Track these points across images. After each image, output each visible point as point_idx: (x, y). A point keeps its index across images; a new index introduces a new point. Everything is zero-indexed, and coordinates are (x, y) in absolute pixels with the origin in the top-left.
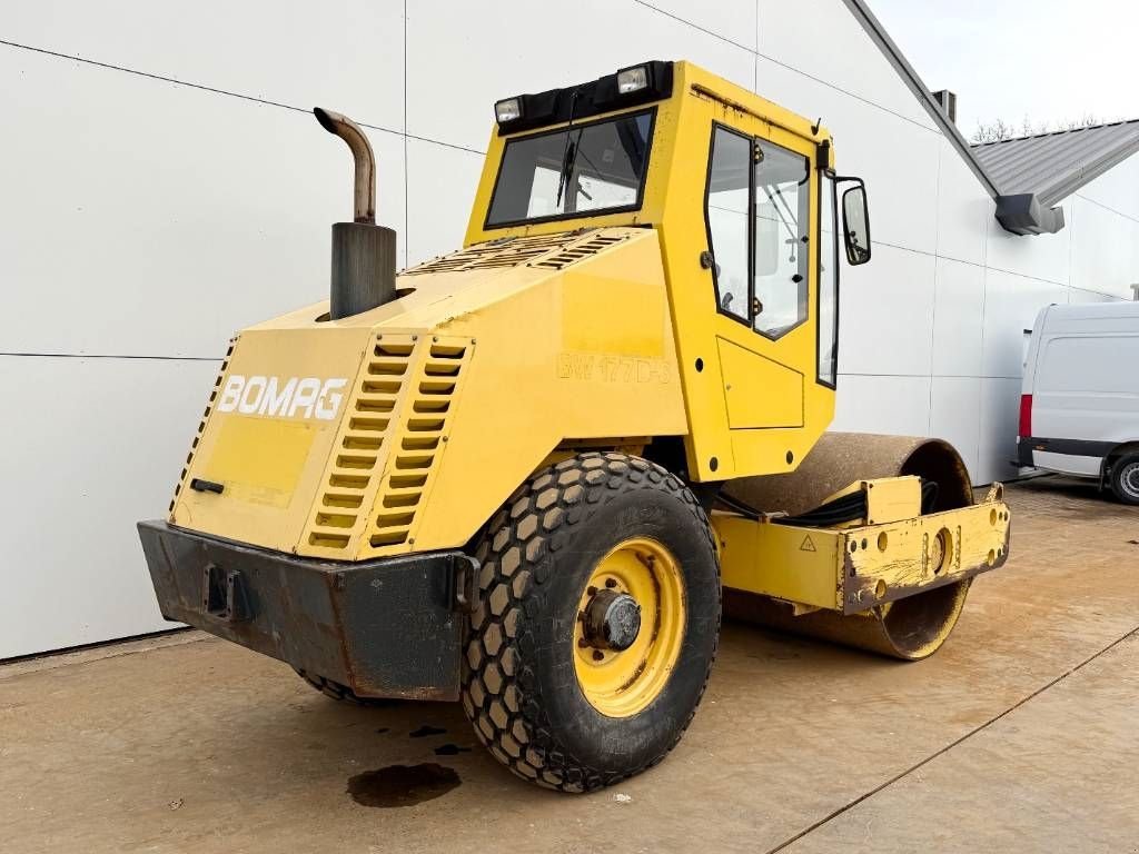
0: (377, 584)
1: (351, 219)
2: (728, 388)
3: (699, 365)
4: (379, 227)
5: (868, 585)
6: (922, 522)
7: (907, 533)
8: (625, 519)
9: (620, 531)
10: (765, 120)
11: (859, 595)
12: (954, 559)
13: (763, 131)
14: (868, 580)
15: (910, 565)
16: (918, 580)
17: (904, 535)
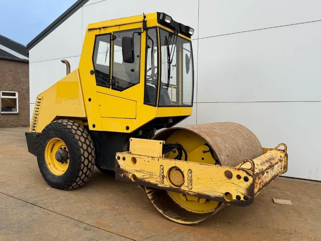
2: (100, 105)
3: (90, 100)
5: (127, 174)
6: (158, 160)
7: (148, 161)
8: (51, 132)
9: (51, 135)
10: (116, 26)
11: (122, 175)
12: (186, 184)
13: (116, 29)
14: (127, 172)
15: (151, 175)
16: (157, 183)
17: (146, 162)
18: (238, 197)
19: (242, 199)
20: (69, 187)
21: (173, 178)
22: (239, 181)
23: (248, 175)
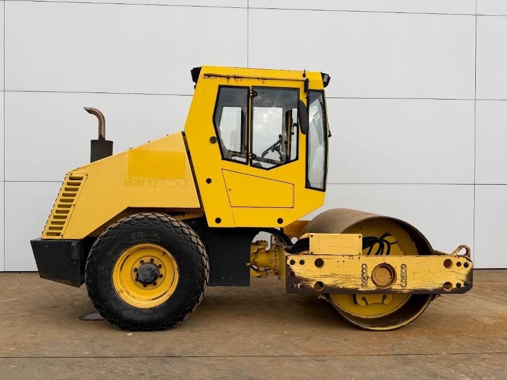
0: (47, 246)
1: (97, 139)
2: (230, 190)
3: (209, 181)
4: (107, 141)
5: (307, 282)
6: (359, 258)
7: (344, 262)
8: (136, 236)
9: (134, 240)
10: (258, 78)
11: (299, 286)
12: (398, 282)
13: (259, 83)
14: (307, 280)
15: (347, 278)
16: (358, 287)
17: (341, 262)
18: (458, 285)
19: (462, 286)
20: (176, 322)
21: (377, 278)
22: (459, 268)
23: (468, 261)
